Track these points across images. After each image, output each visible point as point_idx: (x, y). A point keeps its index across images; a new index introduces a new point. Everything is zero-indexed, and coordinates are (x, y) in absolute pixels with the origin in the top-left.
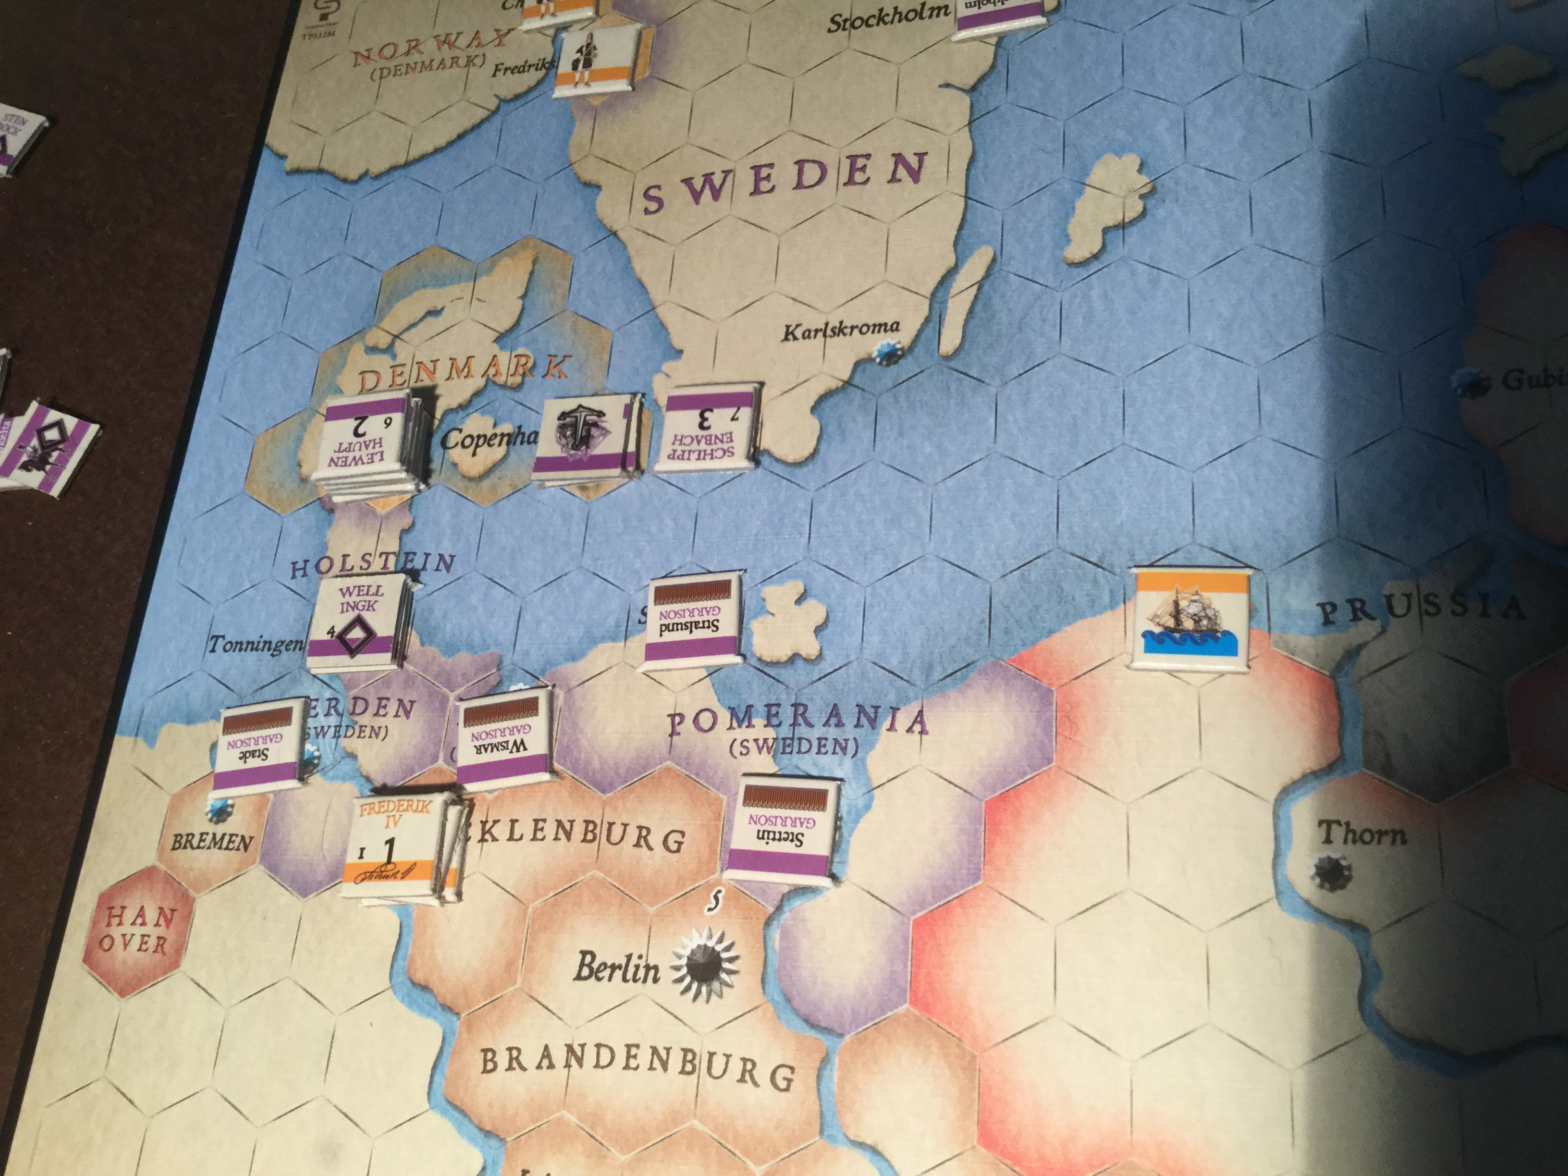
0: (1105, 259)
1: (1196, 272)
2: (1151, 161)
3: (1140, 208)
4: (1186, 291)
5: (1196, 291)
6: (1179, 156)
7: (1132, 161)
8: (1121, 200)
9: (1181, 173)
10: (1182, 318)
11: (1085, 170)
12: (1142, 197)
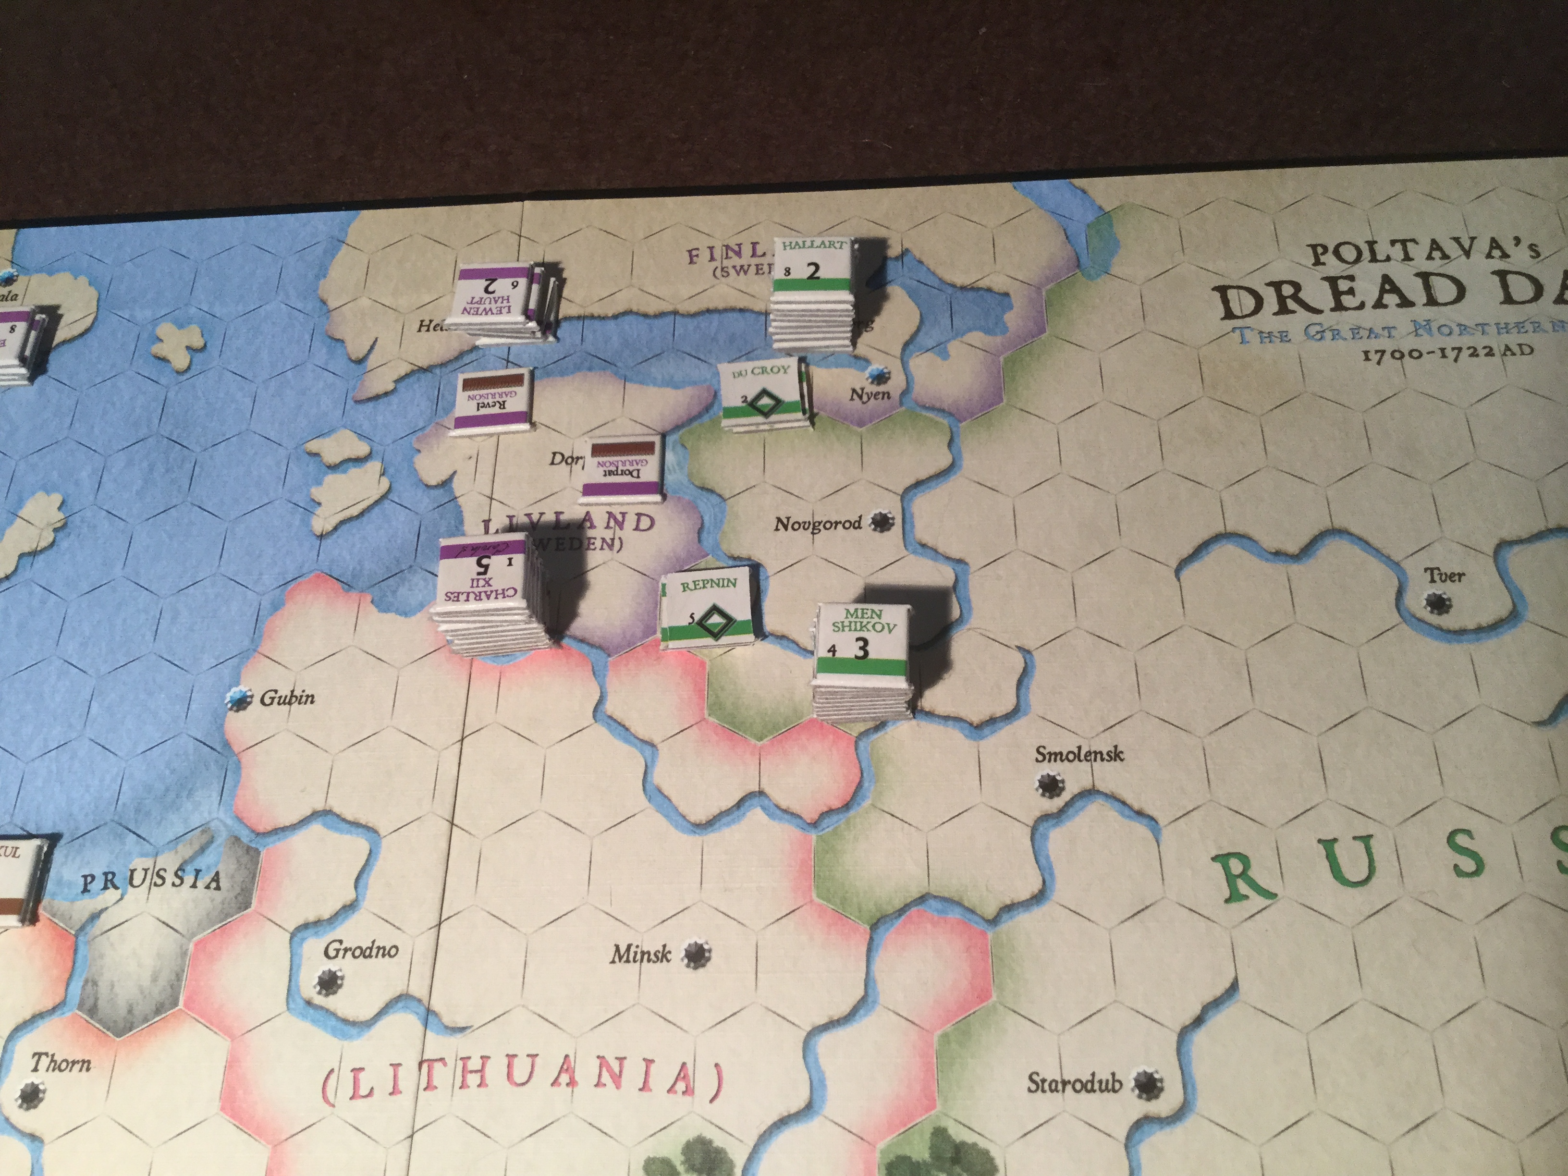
0: (14, 580)
1: (75, 596)
2: (70, 501)
3: (51, 539)
4: (64, 611)
5: (70, 612)
6: (91, 498)
7: (57, 498)
8: (38, 531)
9: (88, 514)
10: (54, 633)
11: (20, 503)
12: (56, 530)
